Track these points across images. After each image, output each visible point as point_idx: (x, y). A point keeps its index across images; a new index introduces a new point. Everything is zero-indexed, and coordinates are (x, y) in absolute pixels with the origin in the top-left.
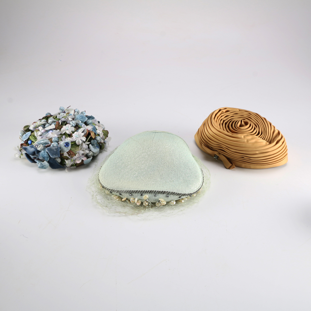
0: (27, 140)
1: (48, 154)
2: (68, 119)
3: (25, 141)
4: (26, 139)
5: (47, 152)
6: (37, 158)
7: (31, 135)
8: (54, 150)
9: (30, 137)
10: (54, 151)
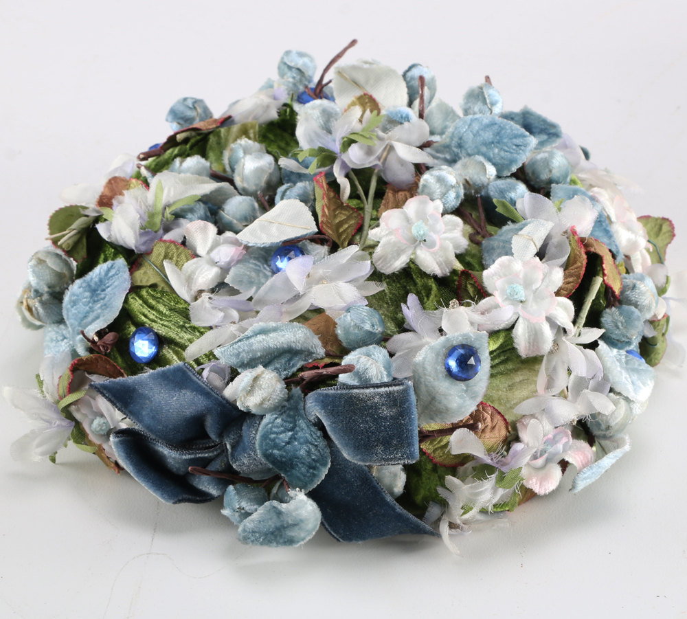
0: (112, 327)
1: (326, 436)
2: (391, 148)
3: (100, 334)
4: (101, 324)
5: (319, 425)
6: (217, 465)
7: (135, 289)
8: (375, 407)
9: (136, 304)
10: (377, 420)
